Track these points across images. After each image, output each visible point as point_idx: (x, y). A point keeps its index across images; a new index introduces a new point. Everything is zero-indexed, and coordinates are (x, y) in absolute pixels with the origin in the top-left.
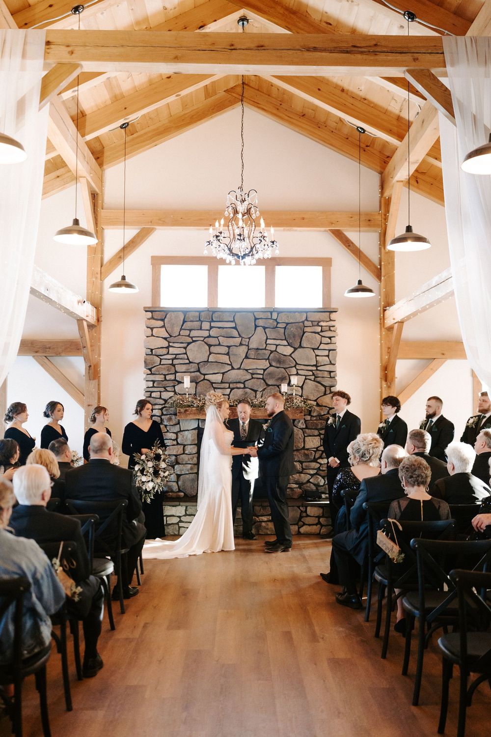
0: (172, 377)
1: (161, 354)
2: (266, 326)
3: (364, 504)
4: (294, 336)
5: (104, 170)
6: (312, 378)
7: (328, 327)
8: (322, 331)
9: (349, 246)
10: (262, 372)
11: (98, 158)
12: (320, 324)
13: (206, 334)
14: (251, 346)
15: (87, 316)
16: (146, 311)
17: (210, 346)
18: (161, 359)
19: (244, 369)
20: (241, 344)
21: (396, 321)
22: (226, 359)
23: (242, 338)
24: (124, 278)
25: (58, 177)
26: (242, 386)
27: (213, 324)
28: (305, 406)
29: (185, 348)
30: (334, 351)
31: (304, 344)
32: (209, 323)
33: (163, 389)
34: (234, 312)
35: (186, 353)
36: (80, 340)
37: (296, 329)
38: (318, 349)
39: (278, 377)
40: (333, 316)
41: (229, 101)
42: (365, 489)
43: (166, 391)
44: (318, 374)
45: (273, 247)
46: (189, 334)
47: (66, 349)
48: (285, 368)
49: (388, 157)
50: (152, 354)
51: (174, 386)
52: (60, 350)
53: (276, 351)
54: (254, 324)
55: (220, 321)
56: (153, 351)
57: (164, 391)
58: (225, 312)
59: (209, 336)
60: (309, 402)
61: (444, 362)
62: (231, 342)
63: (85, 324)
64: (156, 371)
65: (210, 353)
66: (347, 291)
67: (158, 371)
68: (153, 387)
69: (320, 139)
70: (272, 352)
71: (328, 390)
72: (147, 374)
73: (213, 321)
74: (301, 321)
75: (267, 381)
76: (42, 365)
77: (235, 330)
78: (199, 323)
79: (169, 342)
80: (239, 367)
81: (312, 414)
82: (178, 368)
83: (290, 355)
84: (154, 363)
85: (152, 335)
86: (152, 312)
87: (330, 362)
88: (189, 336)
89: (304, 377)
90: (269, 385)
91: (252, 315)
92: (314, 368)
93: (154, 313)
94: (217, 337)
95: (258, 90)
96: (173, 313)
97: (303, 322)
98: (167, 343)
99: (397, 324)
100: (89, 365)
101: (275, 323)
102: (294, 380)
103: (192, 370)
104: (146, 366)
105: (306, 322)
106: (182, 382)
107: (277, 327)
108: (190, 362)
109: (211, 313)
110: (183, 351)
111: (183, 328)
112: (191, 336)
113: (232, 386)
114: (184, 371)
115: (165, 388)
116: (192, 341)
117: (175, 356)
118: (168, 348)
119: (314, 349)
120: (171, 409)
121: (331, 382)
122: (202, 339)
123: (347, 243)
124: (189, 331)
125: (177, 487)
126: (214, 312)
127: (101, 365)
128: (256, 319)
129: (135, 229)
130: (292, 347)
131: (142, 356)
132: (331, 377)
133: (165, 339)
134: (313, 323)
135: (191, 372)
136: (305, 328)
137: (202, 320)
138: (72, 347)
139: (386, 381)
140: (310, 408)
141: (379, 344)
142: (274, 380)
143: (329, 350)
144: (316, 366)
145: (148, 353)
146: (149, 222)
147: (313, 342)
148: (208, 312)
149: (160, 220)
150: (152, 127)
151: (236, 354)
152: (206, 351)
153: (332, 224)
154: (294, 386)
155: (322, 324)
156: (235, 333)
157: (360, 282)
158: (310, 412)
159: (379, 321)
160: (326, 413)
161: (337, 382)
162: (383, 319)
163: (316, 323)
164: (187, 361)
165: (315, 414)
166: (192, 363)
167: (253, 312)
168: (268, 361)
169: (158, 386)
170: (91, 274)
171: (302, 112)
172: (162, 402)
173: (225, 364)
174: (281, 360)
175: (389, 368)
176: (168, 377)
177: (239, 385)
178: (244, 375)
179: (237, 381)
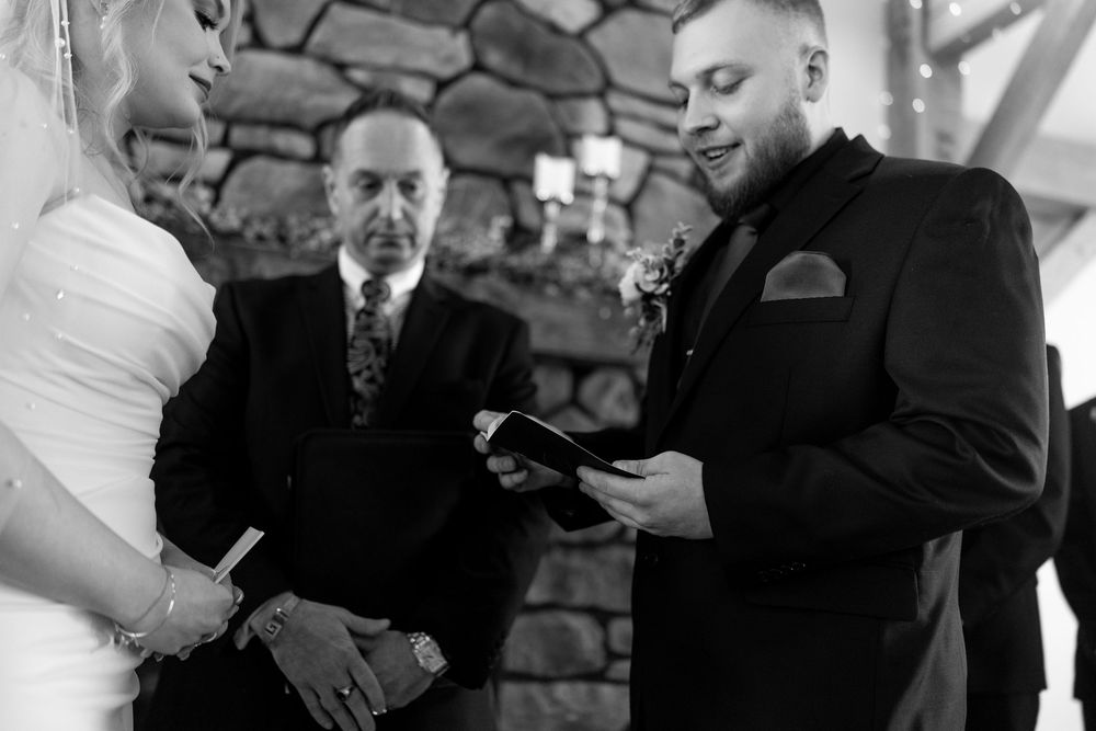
10: (424, 91)
19: (323, 58)
26: (303, 145)
39: (517, 125)
48: (552, 97)
80: (294, 36)
83: (581, 35)
89: (645, 156)
90: (459, 169)
102: (600, 156)
113: (239, 136)
142: (488, 140)
168: (463, 35)
177: (282, 140)
178: (327, 91)
179: (279, 115)
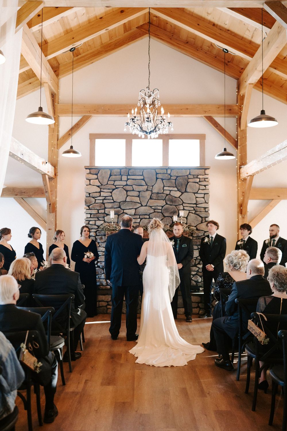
0: (103, 211)
1: (96, 196)
2: (163, 178)
3: (236, 300)
4: (182, 185)
5: (60, 79)
6: (194, 212)
7: (204, 179)
8: (200, 181)
9: (217, 126)
10: (160, 208)
11: (56, 71)
12: (198, 177)
13: (125, 183)
14: (154, 191)
15: (48, 172)
16: (86, 169)
17: (127, 191)
18: (95, 200)
19: (149, 206)
20: (147, 190)
21: (248, 175)
22: (137, 200)
23: (148, 186)
24: (72, 147)
25: (30, 83)
26: (148, 217)
27: (129, 177)
28: (189, 230)
29: (111, 193)
30: (208, 194)
31: (188, 190)
32: (126, 177)
33: (96, 219)
34: (143, 169)
35: (111, 196)
36: (44, 187)
37: (183, 180)
38: (197, 193)
39: (171, 211)
40: (207, 172)
41: (140, 34)
42: (237, 289)
43: (99, 220)
44: (197, 209)
45: (169, 126)
46: (114, 184)
47: (35, 193)
48: (175, 206)
49: (242, 69)
50: (90, 196)
51: (104, 217)
52: (31, 194)
53: (170, 194)
54: (155, 177)
55: (133, 175)
56: (91, 194)
57: (97, 220)
58: (137, 169)
59: (127, 185)
60: (192, 228)
61: (280, 201)
62: (141, 188)
63: (47, 177)
64: (92, 207)
65: (127, 196)
66: (216, 155)
67: (94, 208)
68: (91, 217)
69: (198, 58)
70: (167, 195)
71: (204, 220)
72: (87, 210)
73: (129, 175)
74: (186, 175)
75: (164, 214)
76: (20, 204)
77: (143, 181)
78: (120, 176)
79: (101, 189)
80: (146, 205)
81: (193, 236)
82: (106, 205)
83: (179, 197)
84: (91, 202)
85: (90, 184)
86: (90, 169)
87: (205, 201)
88: (113, 185)
89: (188, 211)
90: (165, 217)
91: (154, 171)
92: (195, 206)
93: (91, 170)
94: (132, 186)
95: (158, 27)
96: (103, 170)
97: (187, 176)
98: (100, 189)
99: (249, 176)
100: (49, 203)
101: (169, 176)
102: (182, 213)
103: (115, 207)
104: (86, 204)
105: (189, 176)
106: (109, 214)
107: (170, 179)
108: (114, 202)
109: (128, 170)
110: (110, 194)
111: (110, 179)
112: (115, 184)
113: (141, 217)
114: (111, 207)
115: (98, 218)
116: (115, 188)
117: (104, 197)
118: (100, 192)
119: (194, 193)
120: (102, 232)
121: (206, 214)
122: (122, 186)
123: (216, 125)
124: (113, 182)
125: (106, 282)
126: (130, 169)
127: (57, 203)
128: (157, 174)
129: (79, 116)
130: (180, 191)
131: (84, 198)
132: (206, 211)
133: (98, 186)
134: (194, 176)
135: (115, 208)
136: (189, 179)
137: (122, 174)
138: (38, 192)
139: (241, 214)
140: (192, 231)
141: (237, 190)
142: (169, 213)
143: (205, 194)
144: (196, 204)
145: (87, 196)
146: (88, 112)
147: (194, 188)
148: (126, 169)
149: (95, 110)
150: (90, 51)
151: (144, 197)
152: (125, 195)
153: (206, 112)
154: (182, 217)
155: (199, 177)
156: (143, 183)
157: (225, 149)
158: (192, 234)
159: (236, 175)
160: (202, 235)
161: (209, 214)
162: (239, 174)
163: (196, 176)
164: (112, 201)
165: (195, 235)
166: (115, 202)
167: (155, 169)
168: (164, 201)
169: (93, 217)
170: (51, 145)
171: (187, 41)
172: (96, 227)
173: (137, 203)
174: (173, 200)
175: (244, 205)
176: (100, 212)
177: (146, 217)
178: (149, 210)
179: (145, 214)
